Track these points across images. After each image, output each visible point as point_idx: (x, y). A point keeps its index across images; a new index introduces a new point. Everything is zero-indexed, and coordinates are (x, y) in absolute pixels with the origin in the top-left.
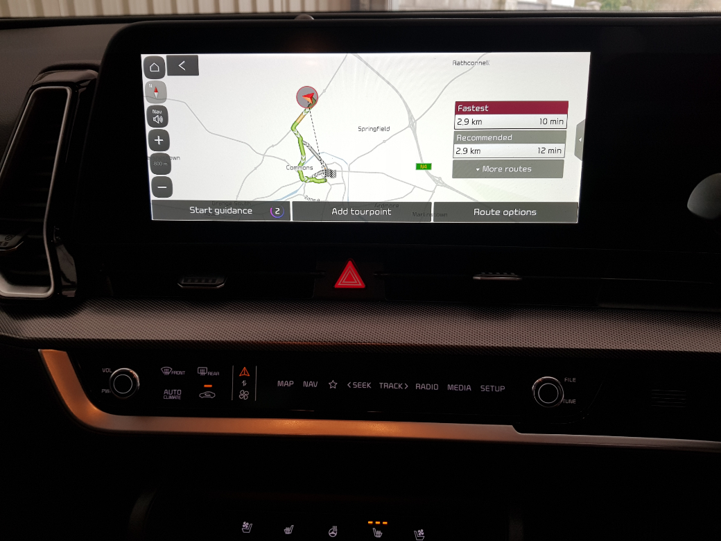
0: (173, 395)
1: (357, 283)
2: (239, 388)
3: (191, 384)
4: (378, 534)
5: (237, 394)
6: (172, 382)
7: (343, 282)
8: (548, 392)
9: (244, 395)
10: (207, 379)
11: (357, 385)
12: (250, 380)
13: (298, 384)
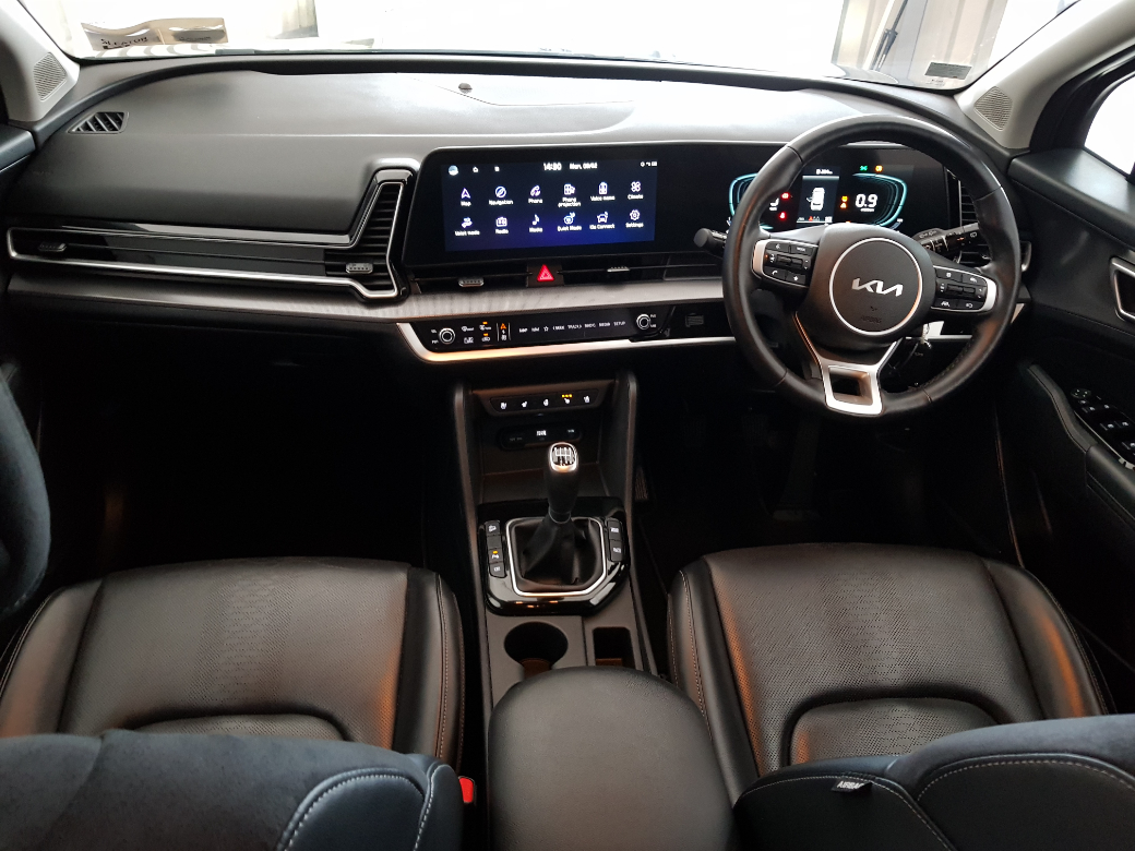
0: (470, 340)
1: (549, 277)
2: (501, 334)
3: (477, 335)
4: (568, 401)
5: (500, 336)
6: (468, 334)
7: (542, 278)
8: (644, 322)
9: (504, 337)
10: (486, 331)
11: (557, 328)
12: (506, 331)
13: (530, 330)
